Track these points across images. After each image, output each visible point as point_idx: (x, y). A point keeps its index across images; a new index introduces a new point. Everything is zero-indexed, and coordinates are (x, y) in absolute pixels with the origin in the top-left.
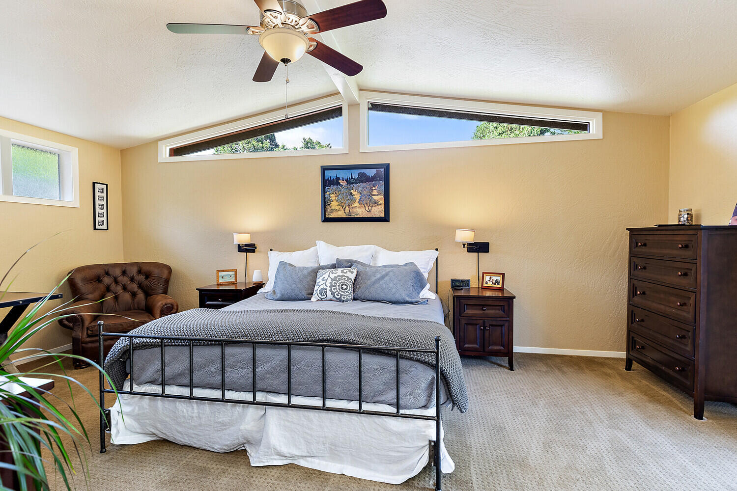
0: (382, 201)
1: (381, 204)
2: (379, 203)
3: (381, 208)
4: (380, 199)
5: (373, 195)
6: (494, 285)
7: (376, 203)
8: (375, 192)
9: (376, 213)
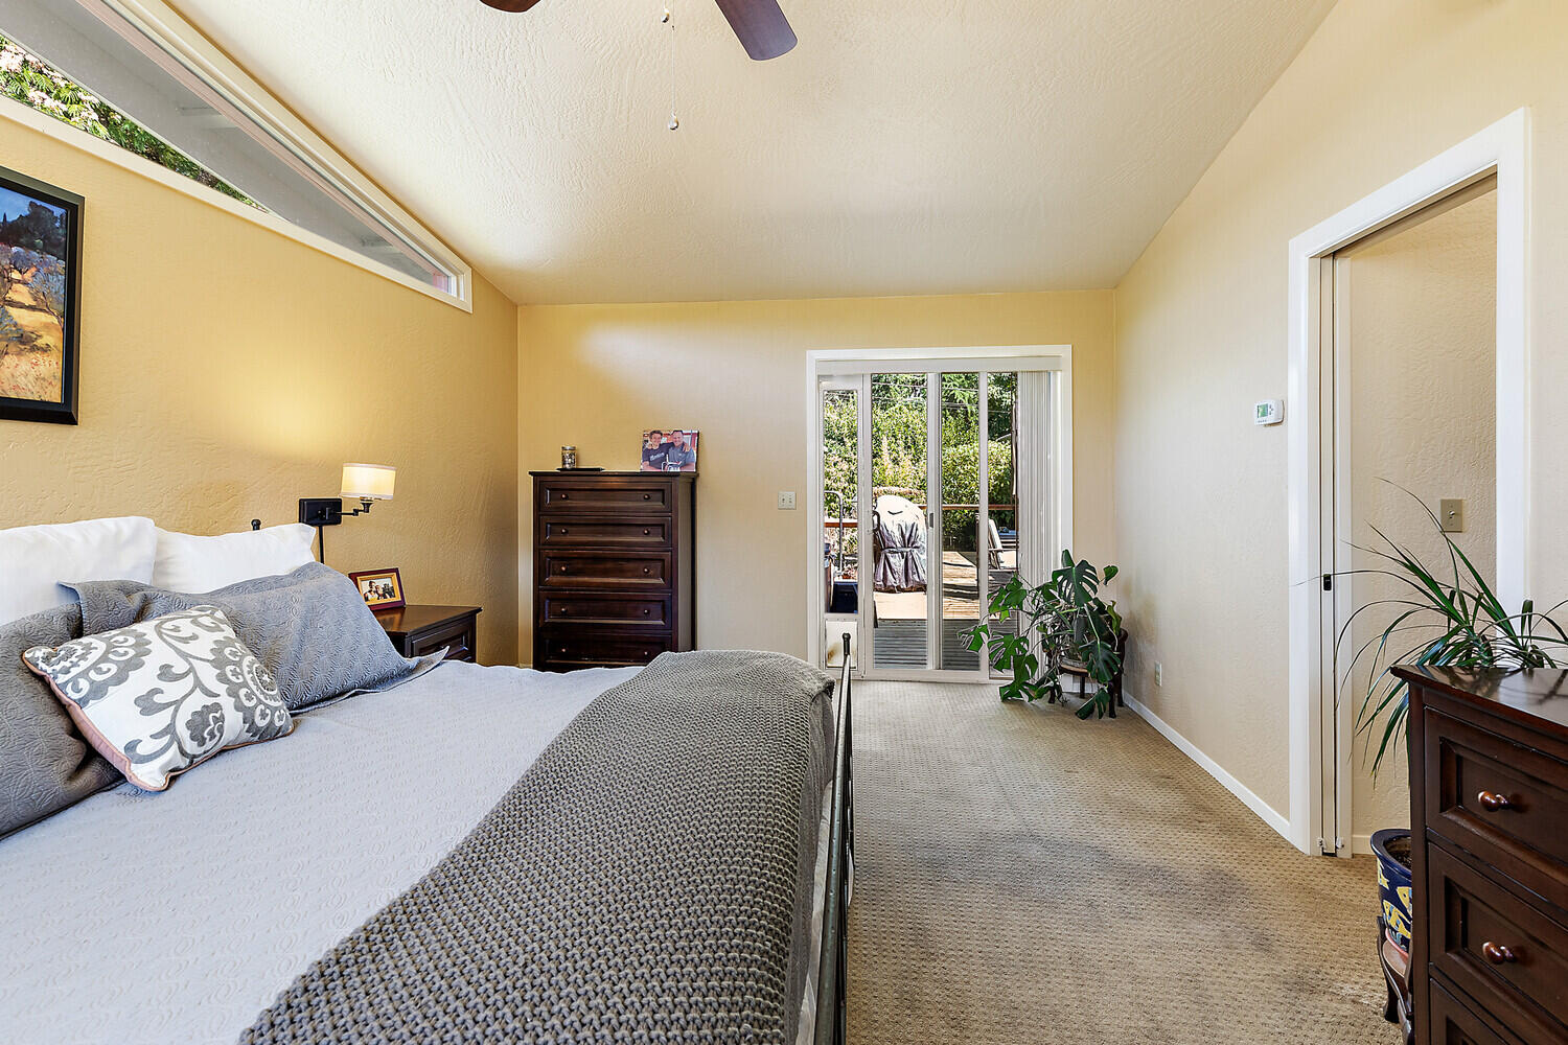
0: (54, 339)
1: (46, 349)
2: (40, 342)
3: (51, 366)
4: (46, 325)
5: (12, 303)
6: (382, 601)
7: (25, 341)
8: (20, 294)
9: (22, 381)
